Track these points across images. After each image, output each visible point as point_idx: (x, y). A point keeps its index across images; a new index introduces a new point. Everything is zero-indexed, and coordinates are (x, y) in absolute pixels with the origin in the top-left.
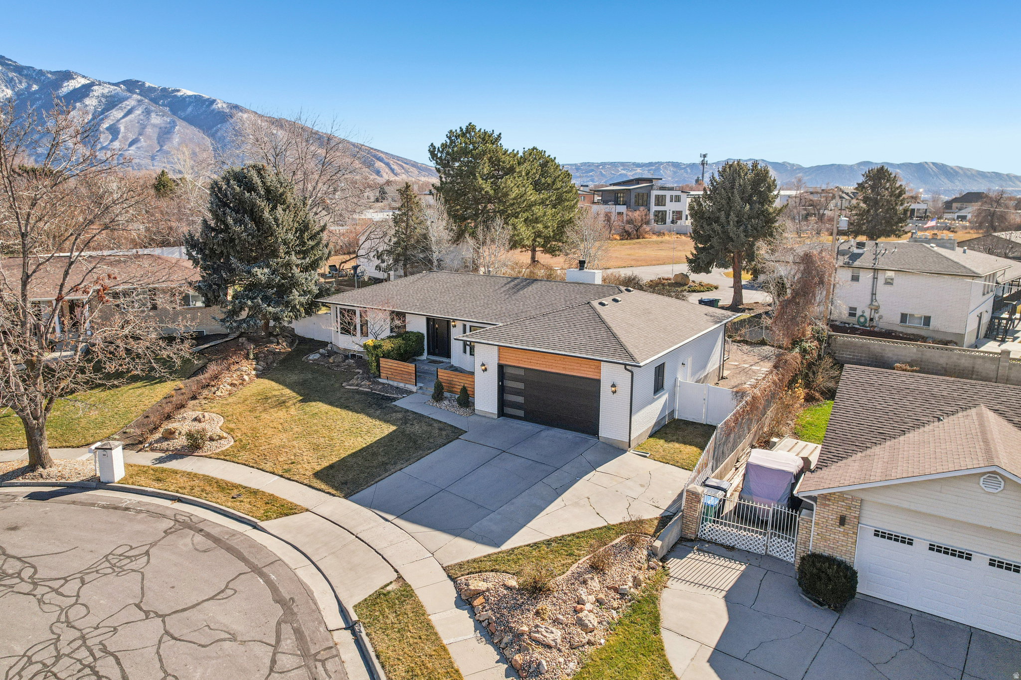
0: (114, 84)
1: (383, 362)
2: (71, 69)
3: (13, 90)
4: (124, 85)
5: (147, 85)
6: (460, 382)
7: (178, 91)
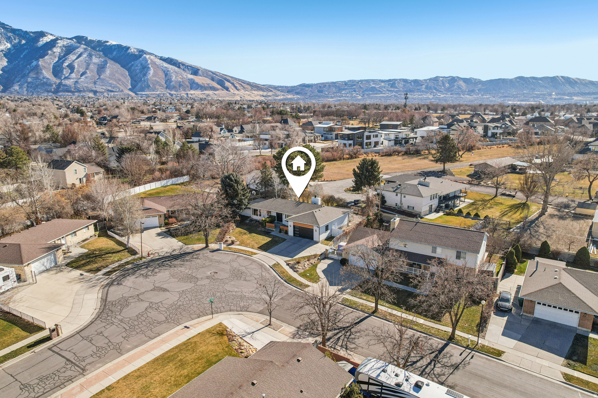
0: (69, 39)
1: (267, 223)
2: (44, 30)
3: (11, 43)
4: (75, 39)
5: (89, 39)
6: (285, 228)
7: (107, 42)
